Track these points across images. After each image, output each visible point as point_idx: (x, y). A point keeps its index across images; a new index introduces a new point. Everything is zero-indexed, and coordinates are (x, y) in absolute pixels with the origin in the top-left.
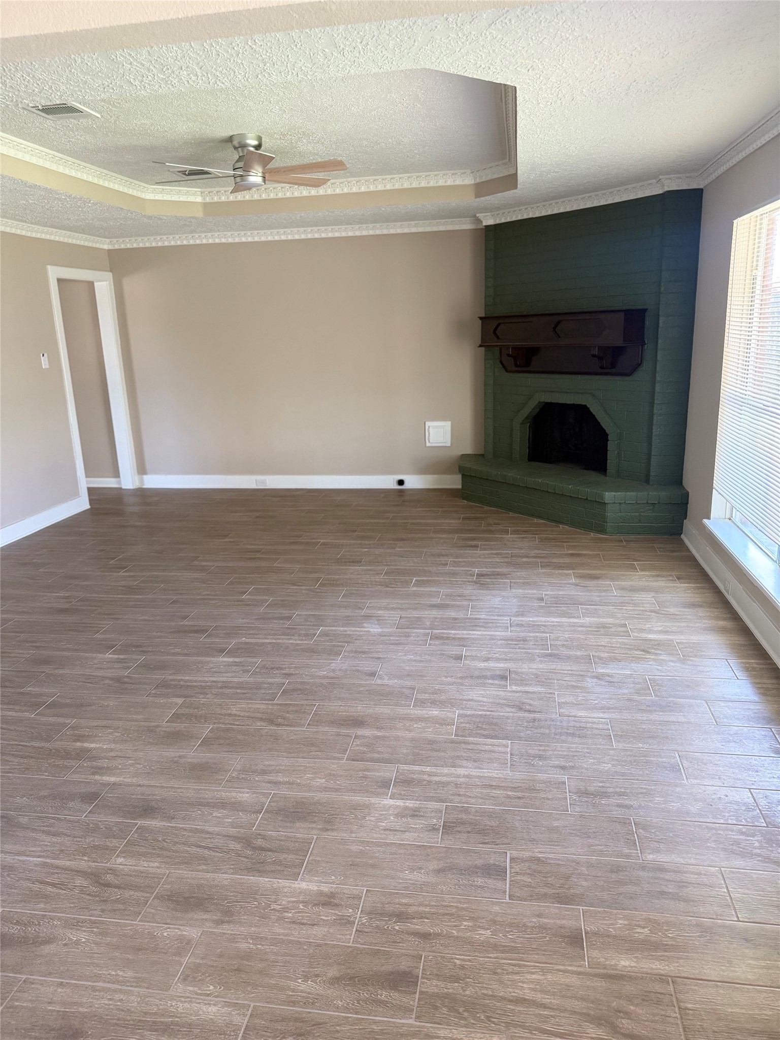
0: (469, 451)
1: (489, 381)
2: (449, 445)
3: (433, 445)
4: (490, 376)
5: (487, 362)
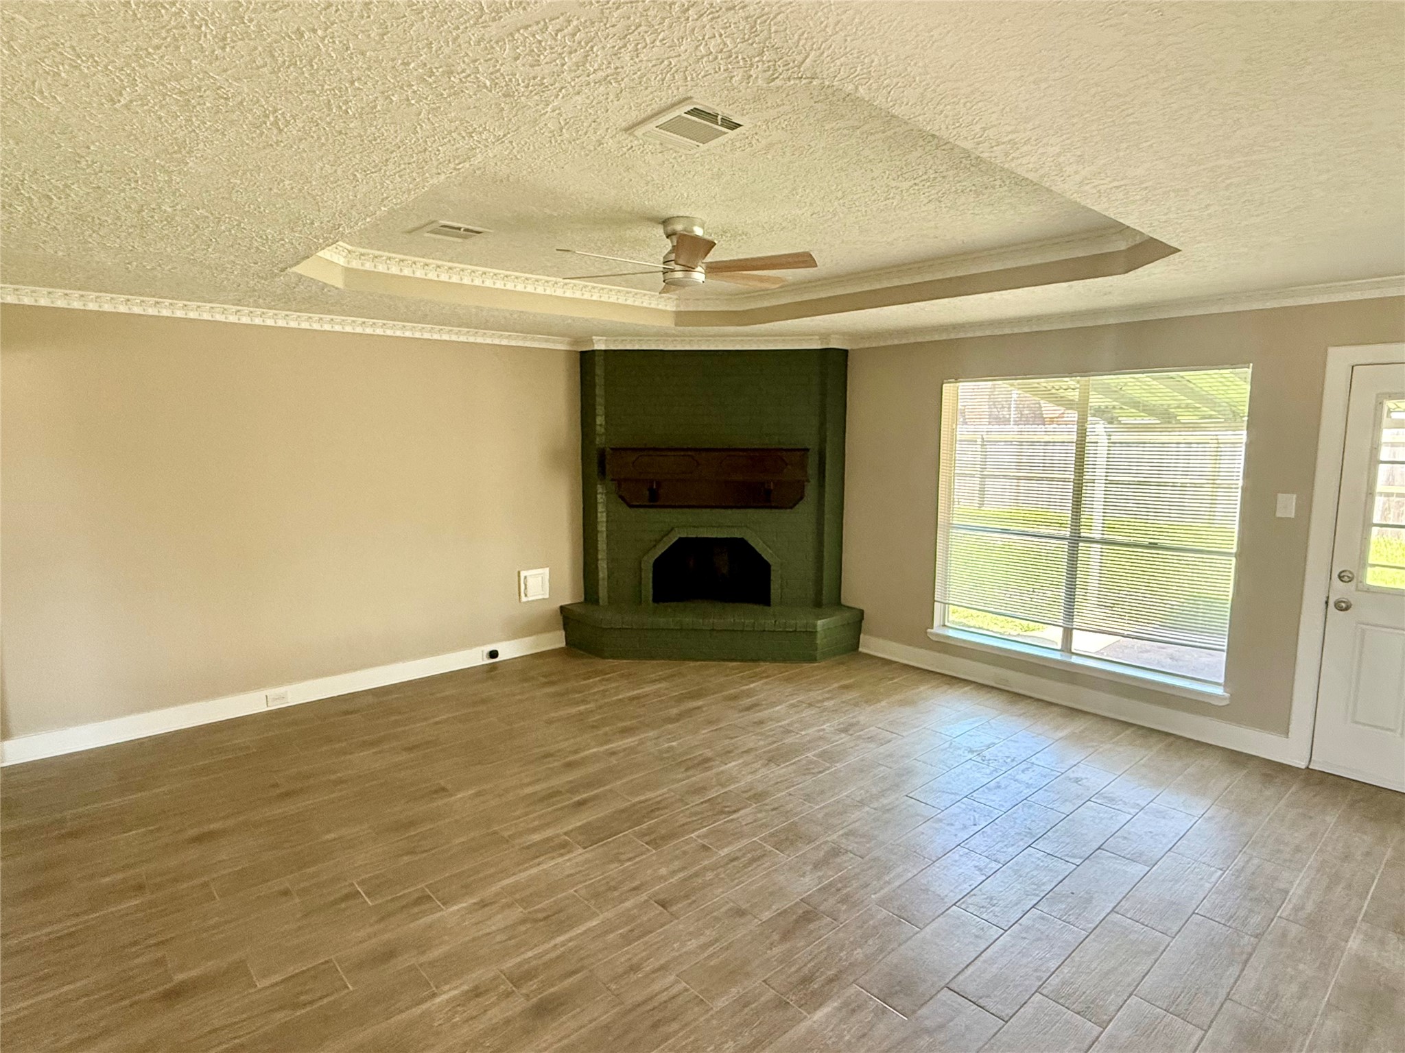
0: (566, 601)
1: (602, 517)
2: (547, 596)
3: (530, 599)
4: (602, 512)
5: (599, 496)
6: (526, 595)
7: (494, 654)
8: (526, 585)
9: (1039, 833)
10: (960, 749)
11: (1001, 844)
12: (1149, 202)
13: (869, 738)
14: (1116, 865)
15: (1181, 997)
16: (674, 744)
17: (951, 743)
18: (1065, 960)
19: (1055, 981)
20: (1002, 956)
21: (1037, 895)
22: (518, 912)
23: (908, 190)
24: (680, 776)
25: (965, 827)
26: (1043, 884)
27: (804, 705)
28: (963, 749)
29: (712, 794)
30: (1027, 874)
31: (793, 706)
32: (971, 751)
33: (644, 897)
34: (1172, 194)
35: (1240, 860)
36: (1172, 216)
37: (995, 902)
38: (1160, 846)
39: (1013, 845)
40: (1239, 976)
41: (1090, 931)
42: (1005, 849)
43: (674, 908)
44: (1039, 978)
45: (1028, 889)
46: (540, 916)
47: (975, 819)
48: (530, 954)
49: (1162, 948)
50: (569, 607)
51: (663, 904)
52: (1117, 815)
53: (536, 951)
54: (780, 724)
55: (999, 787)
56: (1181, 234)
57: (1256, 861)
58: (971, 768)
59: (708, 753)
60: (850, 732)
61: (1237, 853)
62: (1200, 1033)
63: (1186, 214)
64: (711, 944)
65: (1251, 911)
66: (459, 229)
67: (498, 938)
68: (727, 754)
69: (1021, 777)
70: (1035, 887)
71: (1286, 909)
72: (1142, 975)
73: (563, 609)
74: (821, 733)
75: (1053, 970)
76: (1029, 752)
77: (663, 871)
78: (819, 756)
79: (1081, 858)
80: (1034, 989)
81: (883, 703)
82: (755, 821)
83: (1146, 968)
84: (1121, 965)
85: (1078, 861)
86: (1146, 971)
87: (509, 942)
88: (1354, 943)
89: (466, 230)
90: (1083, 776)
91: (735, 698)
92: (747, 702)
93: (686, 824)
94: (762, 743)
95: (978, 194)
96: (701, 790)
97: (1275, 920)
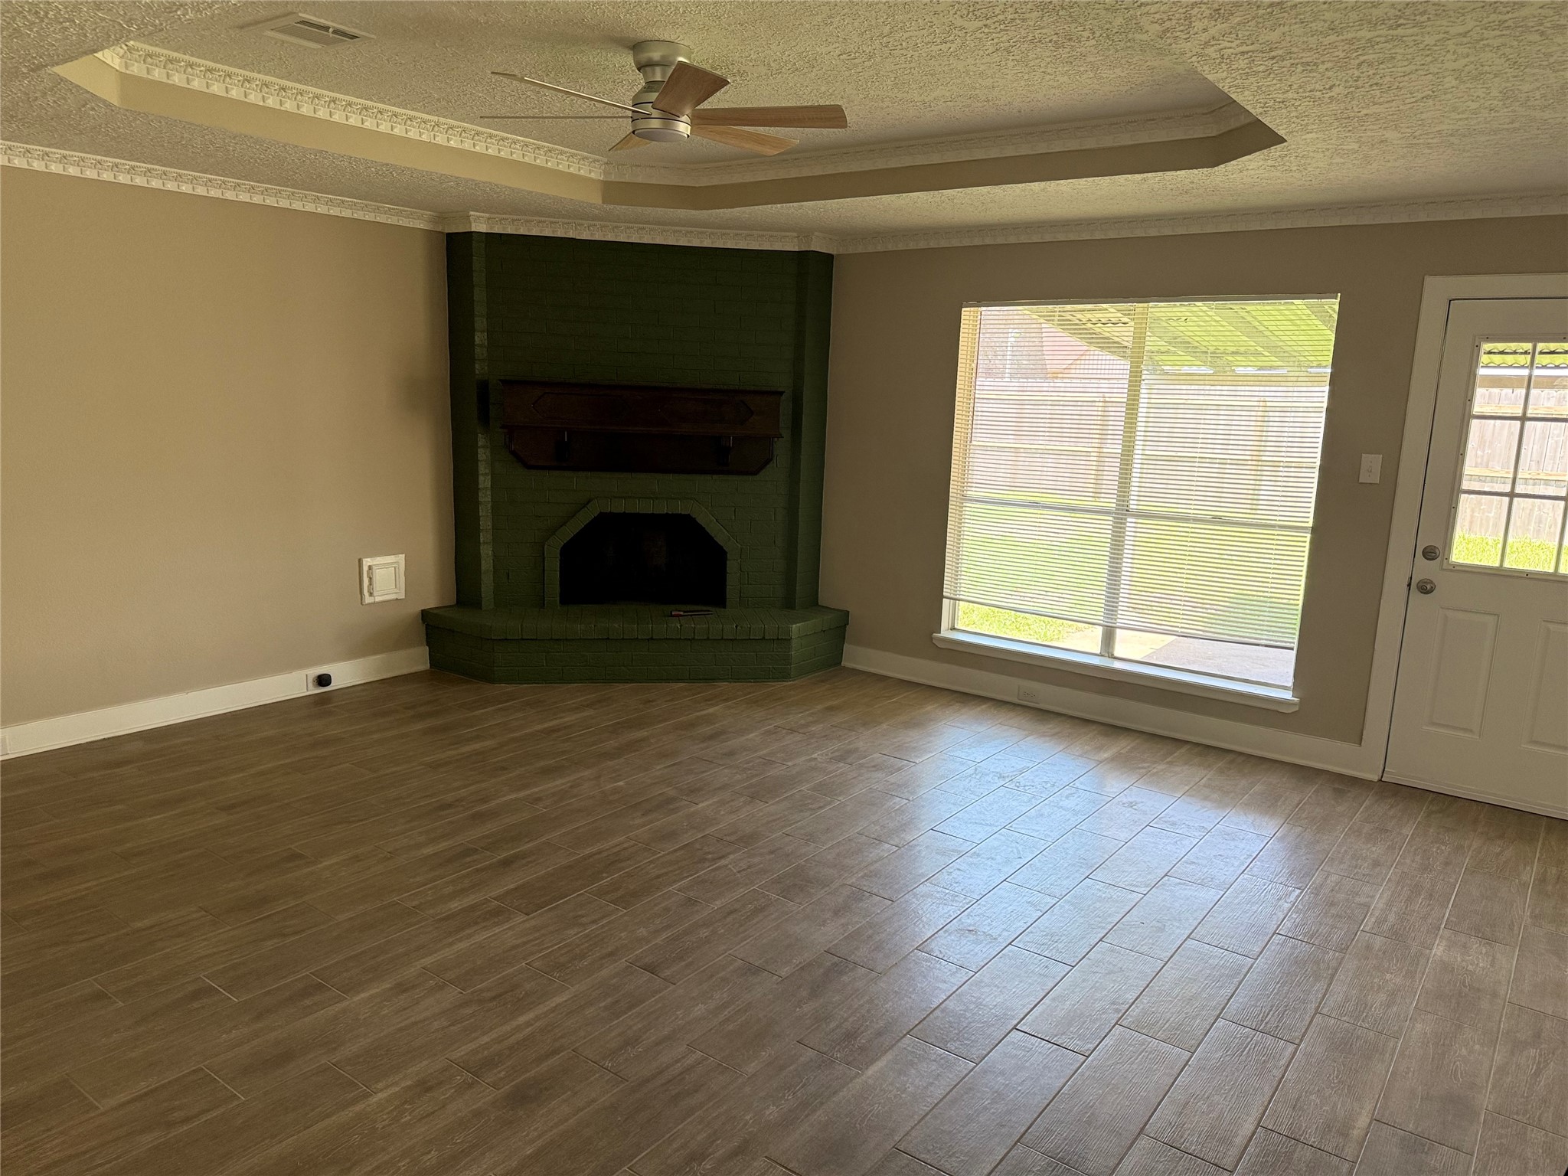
0: (431, 602)
1: (484, 481)
2: (402, 596)
3: (378, 599)
4: (486, 474)
5: (480, 451)
6: (371, 594)
7: (323, 680)
8: (370, 579)
9: (1095, 863)
10: (988, 775)
11: (1053, 878)
12: (1272, 76)
13: (874, 766)
14: (1186, 892)
15: (1269, 1016)
16: (621, 783)
17: (976, 769)
18: (1144, 990)
19: (1135, 1011)
20: (1073, 992)
21: (1103, 928)
22: (452, 994)
23: (974, 32)
24: (638, 821)
25: (1008, 861)
26: (1109, 915)
27: (784, 731)
28: (991, 776)
29: (687, 838)
30: (1089, 906)
31: (769, 733)
32: (1001, 777)
33: (623, 963)
34: (1300, 68)
35: (1318, 878)
36: (1290, 95)
37: (1057, 938)
38: (1232, 869)
39: (1068, 877)
40: (1327, 990)
41: (1167, 959)
42: (1059, 882)
43: (667, 973)
44: (1117, 1011)
45: (1093, 922)
46: (489, 995)
47: (1019, 852)
48: (486, 1039)
49: (1245, 970)
50: (435, 612)
51: (651, 969)
52: (1181, 840)
53: (494, 1035)
54: (758, 754)
55: (1042, 815)
56: (1294, 119)
57: (1335, 878)
58: (1005, 795)
59: (670, 792)
60: (849, 761)
61: (1313, 872)
62: (1291, 1048)
63: (1308, 94)
64: (725, 1006)
65: (1333, 927)
66: (327, 28)
67: (436, 1025)
68: (693, 791)
69: (1065, 803)
70: (1100, 920)
71: (1369, 922)
72: (1227, 998)
73: (425, 614)
74: (813, 763)
75: (1132, 1001)
76: (1071, 776)
77: (642, 932)
78: (814, 789)
79: (1147, 886)
80: (1114, 1022)
81: (885, 726)
82: (749, 867)
83: (1230, 991)
84: (1203, 990)
85: (1144, 890)
86: (1230, 995)
87: (452, 1028)
88: (1438, 950)
89: (336, 32)
90: (1138, 800)
91: (692, 725)
92: (706, 730)
93: (658, 877)
94: (738, 777)
95: (1057, 46)
96: (671, 835)
97: (1359, 932)
